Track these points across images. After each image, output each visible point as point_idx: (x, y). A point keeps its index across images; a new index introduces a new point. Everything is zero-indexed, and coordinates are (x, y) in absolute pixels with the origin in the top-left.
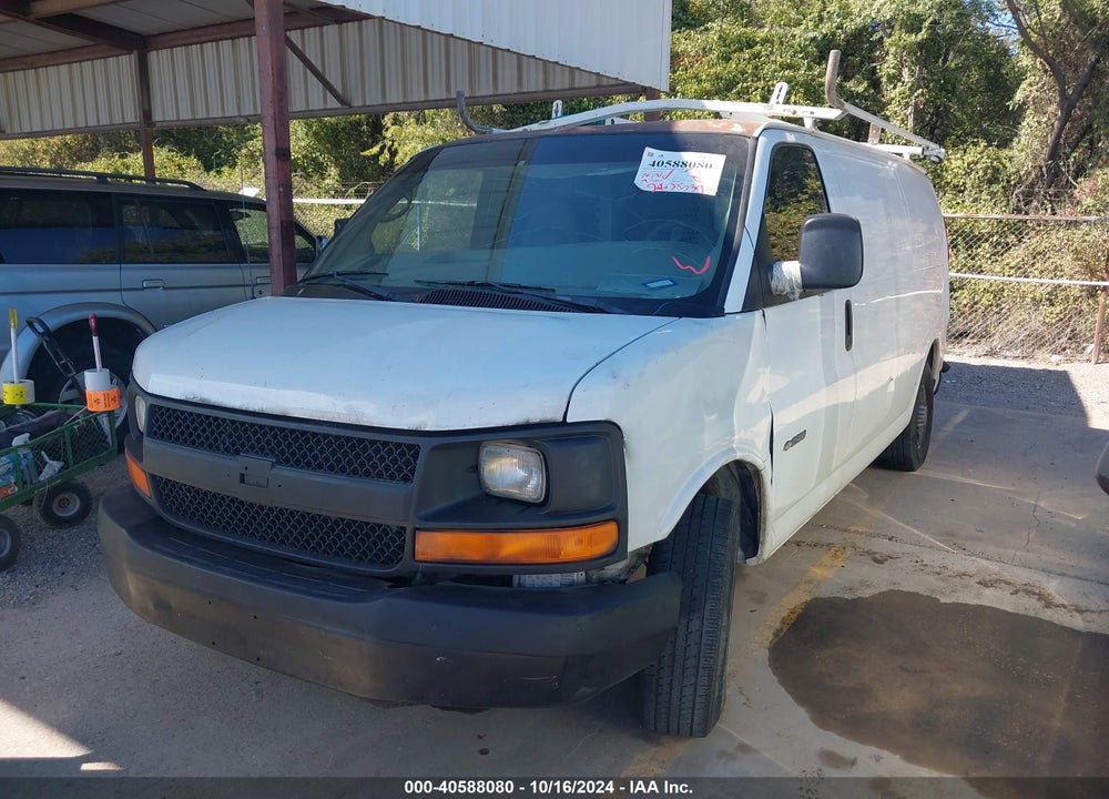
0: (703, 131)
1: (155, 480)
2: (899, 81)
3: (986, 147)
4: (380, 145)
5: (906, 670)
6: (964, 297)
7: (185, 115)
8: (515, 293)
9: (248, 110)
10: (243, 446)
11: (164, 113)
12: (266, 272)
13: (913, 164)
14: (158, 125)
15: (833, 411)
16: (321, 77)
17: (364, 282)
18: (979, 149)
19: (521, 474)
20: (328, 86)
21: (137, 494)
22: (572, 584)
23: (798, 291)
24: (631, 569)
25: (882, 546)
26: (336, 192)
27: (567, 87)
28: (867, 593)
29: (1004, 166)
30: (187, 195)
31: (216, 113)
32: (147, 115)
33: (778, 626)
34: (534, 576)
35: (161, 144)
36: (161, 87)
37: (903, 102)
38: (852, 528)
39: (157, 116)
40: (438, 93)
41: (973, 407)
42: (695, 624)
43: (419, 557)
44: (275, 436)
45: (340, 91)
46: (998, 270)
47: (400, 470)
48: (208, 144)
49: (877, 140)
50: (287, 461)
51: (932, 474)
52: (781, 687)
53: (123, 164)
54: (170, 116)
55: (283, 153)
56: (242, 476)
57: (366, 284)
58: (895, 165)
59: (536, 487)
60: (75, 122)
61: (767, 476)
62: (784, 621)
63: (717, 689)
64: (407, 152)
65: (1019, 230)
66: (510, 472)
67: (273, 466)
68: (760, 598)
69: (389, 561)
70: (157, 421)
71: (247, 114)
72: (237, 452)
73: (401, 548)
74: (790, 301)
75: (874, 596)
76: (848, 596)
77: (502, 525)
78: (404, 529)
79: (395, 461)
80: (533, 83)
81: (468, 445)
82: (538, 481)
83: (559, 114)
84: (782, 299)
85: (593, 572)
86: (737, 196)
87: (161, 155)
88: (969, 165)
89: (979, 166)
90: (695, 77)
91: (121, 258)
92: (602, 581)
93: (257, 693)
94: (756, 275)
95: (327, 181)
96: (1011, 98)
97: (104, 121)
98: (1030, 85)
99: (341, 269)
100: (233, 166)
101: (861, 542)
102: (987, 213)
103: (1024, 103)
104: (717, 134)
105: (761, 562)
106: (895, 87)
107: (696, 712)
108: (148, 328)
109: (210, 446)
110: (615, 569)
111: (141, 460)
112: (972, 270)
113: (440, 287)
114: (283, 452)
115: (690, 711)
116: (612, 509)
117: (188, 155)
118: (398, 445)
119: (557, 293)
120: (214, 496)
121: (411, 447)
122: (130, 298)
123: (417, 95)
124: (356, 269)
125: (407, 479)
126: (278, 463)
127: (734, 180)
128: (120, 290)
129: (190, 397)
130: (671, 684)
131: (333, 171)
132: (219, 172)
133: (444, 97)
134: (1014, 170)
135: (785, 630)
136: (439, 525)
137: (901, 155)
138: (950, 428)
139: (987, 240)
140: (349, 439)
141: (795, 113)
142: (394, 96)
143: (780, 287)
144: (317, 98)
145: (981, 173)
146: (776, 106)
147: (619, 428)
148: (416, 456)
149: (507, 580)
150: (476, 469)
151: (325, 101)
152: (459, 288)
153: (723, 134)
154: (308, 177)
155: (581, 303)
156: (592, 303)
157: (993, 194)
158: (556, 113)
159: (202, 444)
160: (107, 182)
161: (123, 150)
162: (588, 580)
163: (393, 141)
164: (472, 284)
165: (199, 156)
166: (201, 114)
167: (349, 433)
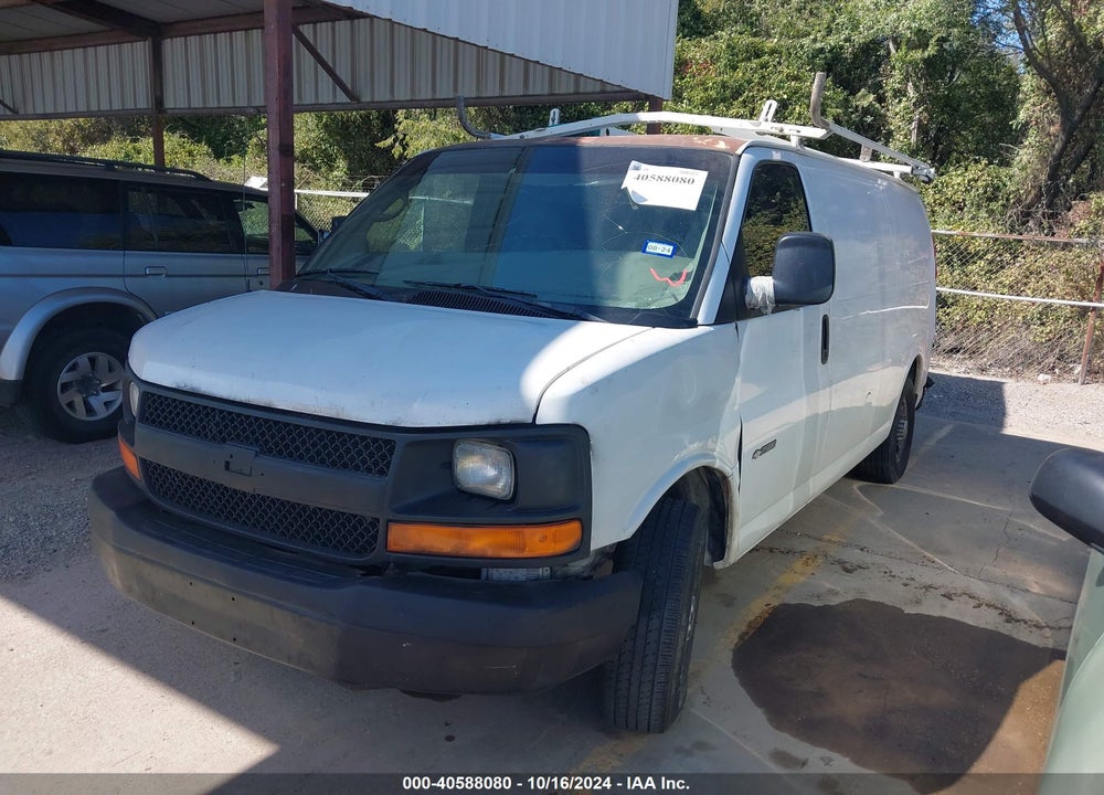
0: (689, 146)
1: (145, 464)
2: (905, 96)
3: (987, 165)
4: (393, 137)
5: (865, 677)
6: (957, 314)
7: (197, 103)
8: (500, 297)
9: (259, 101)
10: (229, 434)
11: (175, 100)
12: (266, 264)
13: (903, 183)
14: (169, 112)
15: (813, 420)
16: (331, 72)
17: (354, 280)
18: (980, 167)
19: (491, 472)
20: (337, 81)
21: (127, 475)
22: (537, 579)
23: (771, 307)
24: (595, 567)
25: (853, 556)
26: (344, 184)
27: (571, 91)
28: (835, 601)
29: (1005, 185)
30: (193, 185)
31: (226, 102)
32: (159, 101)
33: (744, 629)
34: (502, 570)
35: (173, 130)
36: (174, 78)
37: (907, 117)
38: (827, 537)
39: (169, 103)
40: (445, 92)
41: (957, 422)
42: (655, 623)
43: (392, 547)
44: (260, 427)
45: (349, 87)
46: (991, 287)
47: (376, 464)
48: (219, 132)
49: (868, 158)
50: (270, 451)
51: (909, 488)
52: (741, 689)
53: (134, 148)
54: (182, 104)
55: (286, 149)
56: (227, 463)
57: (358, 282)
58: (885, 183)
59: (505, 486)
60: (88, 106)
61: (734, 482)
62: (750, 625)
63: (674, 686)
64: (420, 144)
65: (1013, 249)
66: (483, 470)
67: (257, 454)
68: (728, 601)
69: (362, 551)
70: (149, 407)
71: (257, 105)
72: (224, 440)
73: (375, 538)
74: (763, 315)
75: (841, 604)
76: (816, 603)
77: (471, 520)
78: (378, 520)
79: (371, 455)
80: (539, 87)
81: (443, 443)
82: (507, 480)
83: (556, 122)
84: (756, 312)
85: (558, 568)
86: (716, 211)
87: (171, 141)
88: (969, 182)
89: (979, 183)
90: (702, 85)
91: (125, 245)
92: (566, 577)
93: (236, 674)
94: (731, 287)
95: (335, 173)
96: (1015, 116)
97: (117, 106)
98: (1034, 105)
99: (334, 266)
100: (243, 155)
101: (834, 552)
102: (984, 232)
103: (1027, 123)
104: (702, 151)
105: (727, 566)
106: (900, 101)
107: (653, 708)
108: (150, 314)
109: (198, 434)
110: (579, 566)
111: (133, 445)
112: (966, 286)
113: (428, 288)
114: (267, 442)
115: (648, 706)
116: (578, 508)
117: (199, 141)
118: (375, 440)
119: (538, 298)
120: (201, 481)
121: (387, 442)
122: (132, 284)
123: (425, 93)
124: (349, 267)
125: (382, 472)
126: (262, 452)
127: (714, 198)
128: (123, 276)
129: (182, 386)
130: (629, 680)
131: (342, 163)
132: (229, 161)
133: (451, 97)
134: (1014, 189)
135: (751, 633)
136: (412, 517)
137: (891, 173)
138: (931, 443)
139: (981, 258)
140: (329, 433)
141: (782, 130)
142: (402, 94)
143: (753, 302)
144: (327, 93)
145: (981, 191)
146: (764, 123)
147: (586, 431)
148: (391, 451)
149: (476, 573)
150: (449, 466)
151: (335, 96)
152: (445, 290)
153: (707, 151)
154: (316, 168)
155: (560, 310)
156: (570, 310)
157: (991, 212)
158: (553, 121)
159: (190, 431)
160: (114, 170)
161: (135, 135)
162: (552, 576)
163: (405, 135)
164: (457, 286)
165: (209, 143)
166: (212, 103)
167: (329, 427)
